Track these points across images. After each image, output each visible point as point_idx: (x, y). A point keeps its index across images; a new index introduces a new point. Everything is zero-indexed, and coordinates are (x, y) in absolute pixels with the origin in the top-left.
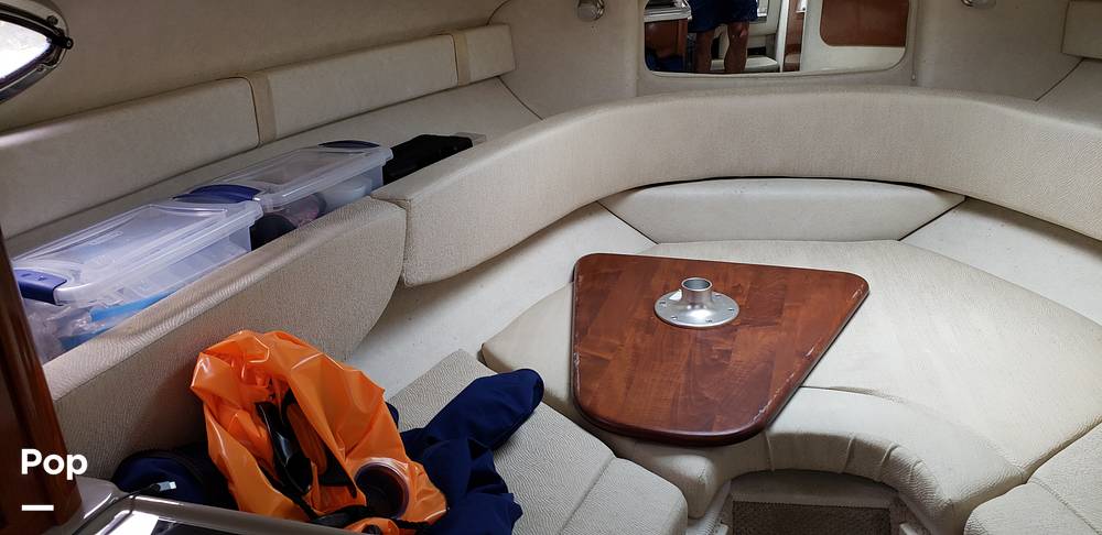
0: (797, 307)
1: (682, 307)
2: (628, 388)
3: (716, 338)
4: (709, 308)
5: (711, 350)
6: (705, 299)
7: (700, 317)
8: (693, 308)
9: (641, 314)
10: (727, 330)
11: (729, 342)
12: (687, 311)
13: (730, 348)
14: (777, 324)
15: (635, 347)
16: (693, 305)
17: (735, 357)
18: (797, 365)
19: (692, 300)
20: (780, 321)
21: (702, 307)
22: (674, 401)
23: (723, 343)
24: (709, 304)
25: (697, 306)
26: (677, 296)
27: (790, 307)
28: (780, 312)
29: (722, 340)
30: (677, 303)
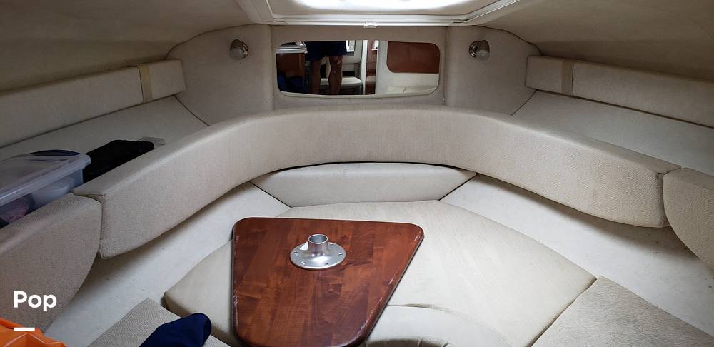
0: (382, 250)
1: (307, 256)
2: (273, 320)
3: (332, 276)
4: (326, 255)
5: (329, 285)
6: (324, 249)
7: (320, 262)
8: (316, 256)
9: (280, 262)
10: (339, 269)
11: (340, 278)
12: (312, 258)
13: (340, 283)
14: (368, 263)
15: (277, 287)
16: (316, 253)
17: (344, 289)
18: (384, 291)
19: (315, 250)
20: (371, 260)
21: (322, 255)
22: (305, 326)
23: (334, 279)
24: (326, 252)
25: (319, 255)
26: (305, 247)
27: (377, 250)
28: (371, 254)
29: (335, 277)
30: (305, 252)
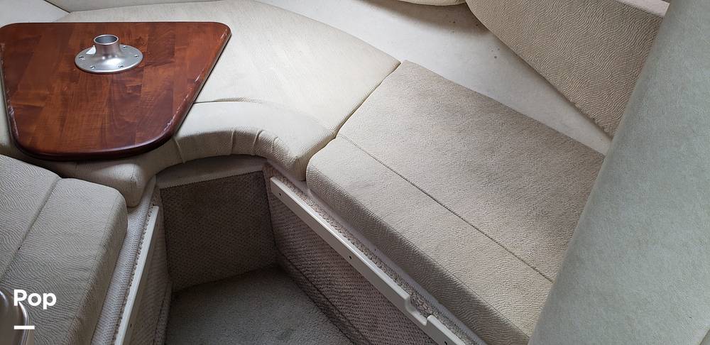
0: (185, 49)
1: (96, 59)
2: (62, 126)
3: (128, 79)
4: (119, 57)
5: (126, 87)
6: (115, 50)
7: (113, 64)
8: (107, 58)
9: (64, 67)
10: (136, 71)
11: (138, 80)
12: (102, 61)
13: (140, 84)
14: (171, 62)
15: (63, 93)
16: (106, 55)
17: (145, 89)
18: (190, 88)
19: (105, 52)
20: (173, 60)
21: (113, 57)
22: (102, 129)
23: (134, 81)
24: (119, 54)
25: (110, 56)
26: (92, 51)
27: (179, 50)
28: (172, 54)
29: (132, 79)
30: (91, 56)
